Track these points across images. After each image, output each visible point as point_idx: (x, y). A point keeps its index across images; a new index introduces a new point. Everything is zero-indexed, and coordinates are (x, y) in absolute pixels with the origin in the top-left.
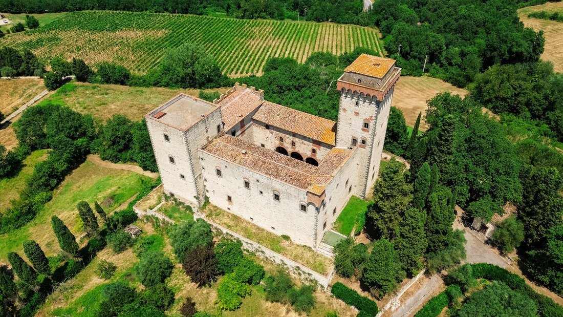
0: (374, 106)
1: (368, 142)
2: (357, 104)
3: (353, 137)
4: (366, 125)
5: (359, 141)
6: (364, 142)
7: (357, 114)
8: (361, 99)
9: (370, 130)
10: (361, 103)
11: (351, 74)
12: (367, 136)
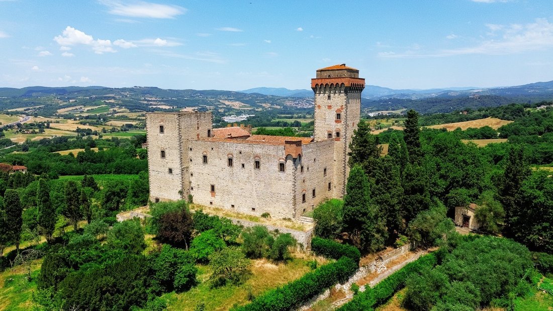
0: (343, 95)
1: (342, 133)
2: (329, 97)
3: (329, 131)
4: (339, 116)
5: (334, 134)
6: (338, 134)
7: (330, 107)
8: (332, 92)
9: (342, 120)
10: (332, 95)
11: (322, 72)
12: (340, 126)
